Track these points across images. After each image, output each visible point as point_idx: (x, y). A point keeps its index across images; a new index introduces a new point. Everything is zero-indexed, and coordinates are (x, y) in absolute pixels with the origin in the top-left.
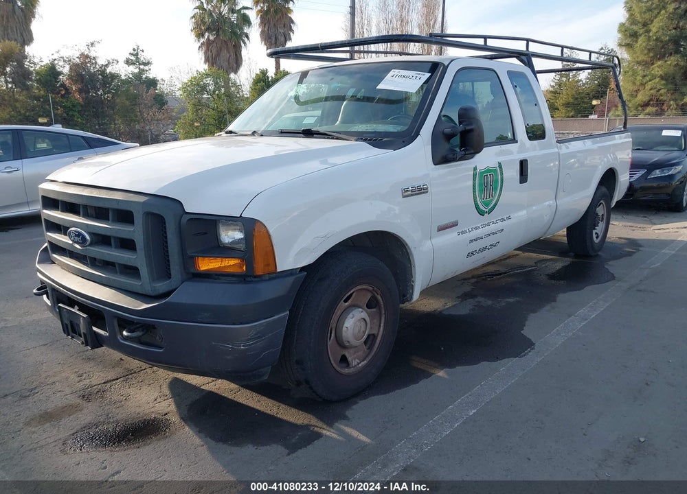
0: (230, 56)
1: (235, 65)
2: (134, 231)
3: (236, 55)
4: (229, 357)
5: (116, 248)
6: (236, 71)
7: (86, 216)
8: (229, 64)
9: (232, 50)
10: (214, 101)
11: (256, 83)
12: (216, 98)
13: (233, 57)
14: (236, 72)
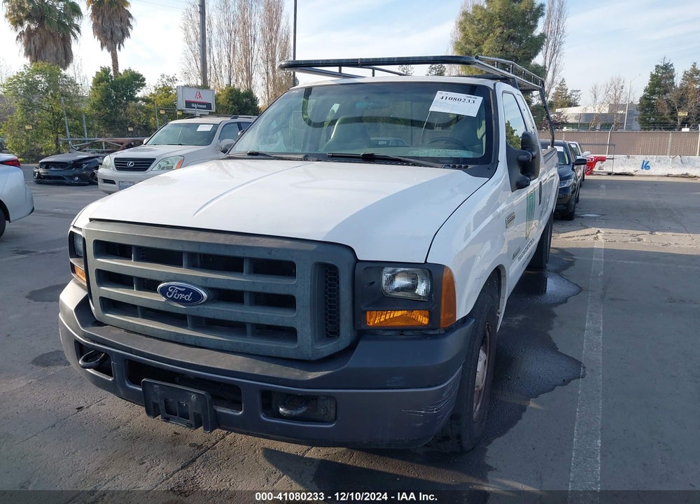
0: (58, 50)
1: (64, 61)
2: (296, 286)
3: (65, 50)
4: (418, 425)
5: (250, 305)
6: (65, 67)
7: (192, 266)
8: (57, 58)
9: (60, 43)
10: (48, 101)
11: (99, 82)
12: (50, 97)
13: (61, 50)
14: (65, 69)
